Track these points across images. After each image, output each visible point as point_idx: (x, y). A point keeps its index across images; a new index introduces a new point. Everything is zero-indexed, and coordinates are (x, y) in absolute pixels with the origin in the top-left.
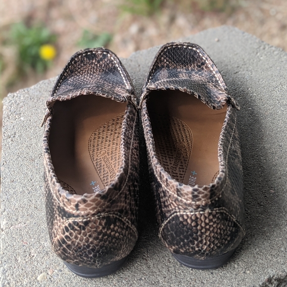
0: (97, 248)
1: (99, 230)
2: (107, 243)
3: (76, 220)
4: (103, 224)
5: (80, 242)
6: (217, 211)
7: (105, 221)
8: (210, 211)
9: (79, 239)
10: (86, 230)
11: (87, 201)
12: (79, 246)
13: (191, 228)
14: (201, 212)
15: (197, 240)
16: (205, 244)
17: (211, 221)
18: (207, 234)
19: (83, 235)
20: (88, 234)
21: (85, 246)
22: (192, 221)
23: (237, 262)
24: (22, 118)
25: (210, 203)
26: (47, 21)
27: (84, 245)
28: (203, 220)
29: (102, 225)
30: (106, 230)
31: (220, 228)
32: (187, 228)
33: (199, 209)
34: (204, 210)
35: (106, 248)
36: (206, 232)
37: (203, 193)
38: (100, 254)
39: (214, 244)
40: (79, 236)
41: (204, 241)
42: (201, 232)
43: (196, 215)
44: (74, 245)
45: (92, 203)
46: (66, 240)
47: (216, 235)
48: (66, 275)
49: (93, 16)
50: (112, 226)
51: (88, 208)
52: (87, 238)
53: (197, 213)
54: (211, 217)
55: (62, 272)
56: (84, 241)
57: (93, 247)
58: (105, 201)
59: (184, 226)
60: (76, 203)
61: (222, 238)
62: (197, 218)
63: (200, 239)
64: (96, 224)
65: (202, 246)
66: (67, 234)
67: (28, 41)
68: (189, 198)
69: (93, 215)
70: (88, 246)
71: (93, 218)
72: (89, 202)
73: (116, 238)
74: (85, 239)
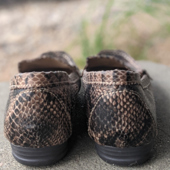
0: (38, 120)
1: (41, 102)
2: (47, 117)
3: (25, 92)
4: (45, 98)
5: (26, 114)
6: (133, 93)
7: (46, 95)
8: (127, 91)
9: (25, 110)
10: (31, 101)
11: (34, 76)
12: (25, 117)
13: (112, 108)
14: (120, 92)
15: (117, 120)
16: (124, 125)
17: (127, 100)
18: (125, 114)
19: (29, 106)
20: (33, 105)
21: (29, 118)
22: (113, 100)
23: (152, 165)
25: (127, 84)
27: (29, 116)
28: (121, 98)
29: (43, 98)
30: (46, 104)
31: (135, 110)
32: (109, 108)
33: (118, 89)
34: (122, 90)
35: (46, 122)
36: (124, 112)
37: (121, 74)
38: (40, 127)
39: (131, 126)
40: (25, 107)
41: (123, 122)
42: (120, 112)
43: (116, 94)
44: (21, 117)
45: (38, 78)
46: (15, 114)
47: (132, 116)
48: (13, 167)
50: (51, 103)
51: (35, 82)
52: (32, 109)
53: (117, 92)
54: (128, 97)
55: (10, 165)
56: (29, 112)
57: (35, 119)
58: (48, 80)
59: (107, 106)
60: (26, 77)
61: (137, 121)
62: (117, 97)
63: (119, 119)
64: (39, 96)
65: (122, 127)
66: (17, 107)
68: (111, 79)
69: (38, 88)
70: (31, 118)
71: (37, 90)
72: (35, 77)
73: (54, 115)
74: (30, 110)
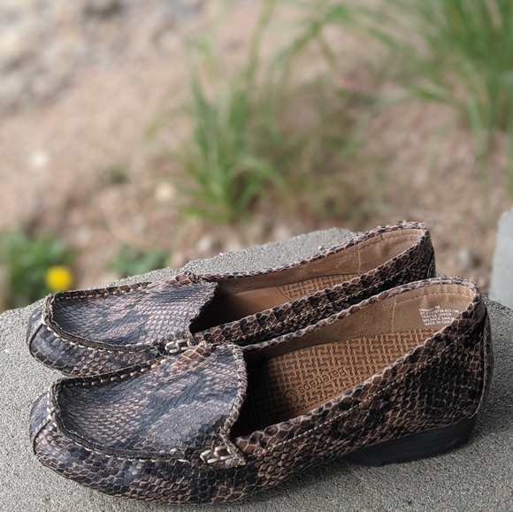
24: (6, 351)
26: (63, 228)
49: (139, 223)
67: (27, 260)
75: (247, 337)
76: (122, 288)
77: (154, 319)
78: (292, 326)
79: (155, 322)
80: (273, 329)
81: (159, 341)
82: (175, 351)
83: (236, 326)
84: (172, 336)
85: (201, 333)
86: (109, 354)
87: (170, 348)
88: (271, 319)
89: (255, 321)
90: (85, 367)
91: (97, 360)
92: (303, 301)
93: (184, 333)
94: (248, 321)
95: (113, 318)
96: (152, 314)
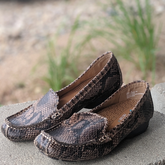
75: (75, 104)
76: (25, 109)
77: (44, 111)
78: (86, 96)
79: (45, 112)
80: (82, 99)
81: (49, 117)
82: (55, 117)
83: (71, 102)
84: (53, 113)
85: (61, 109)
86: (34, 127)
87: (53, 117)
88: (80, 96)
89: (76, 99)
90: (29, 135)
91: (32, 131)
92: (87, 86)
93: (56, 110)
94: (74, 99)
95: (29, 118)
96: (42, 110)
